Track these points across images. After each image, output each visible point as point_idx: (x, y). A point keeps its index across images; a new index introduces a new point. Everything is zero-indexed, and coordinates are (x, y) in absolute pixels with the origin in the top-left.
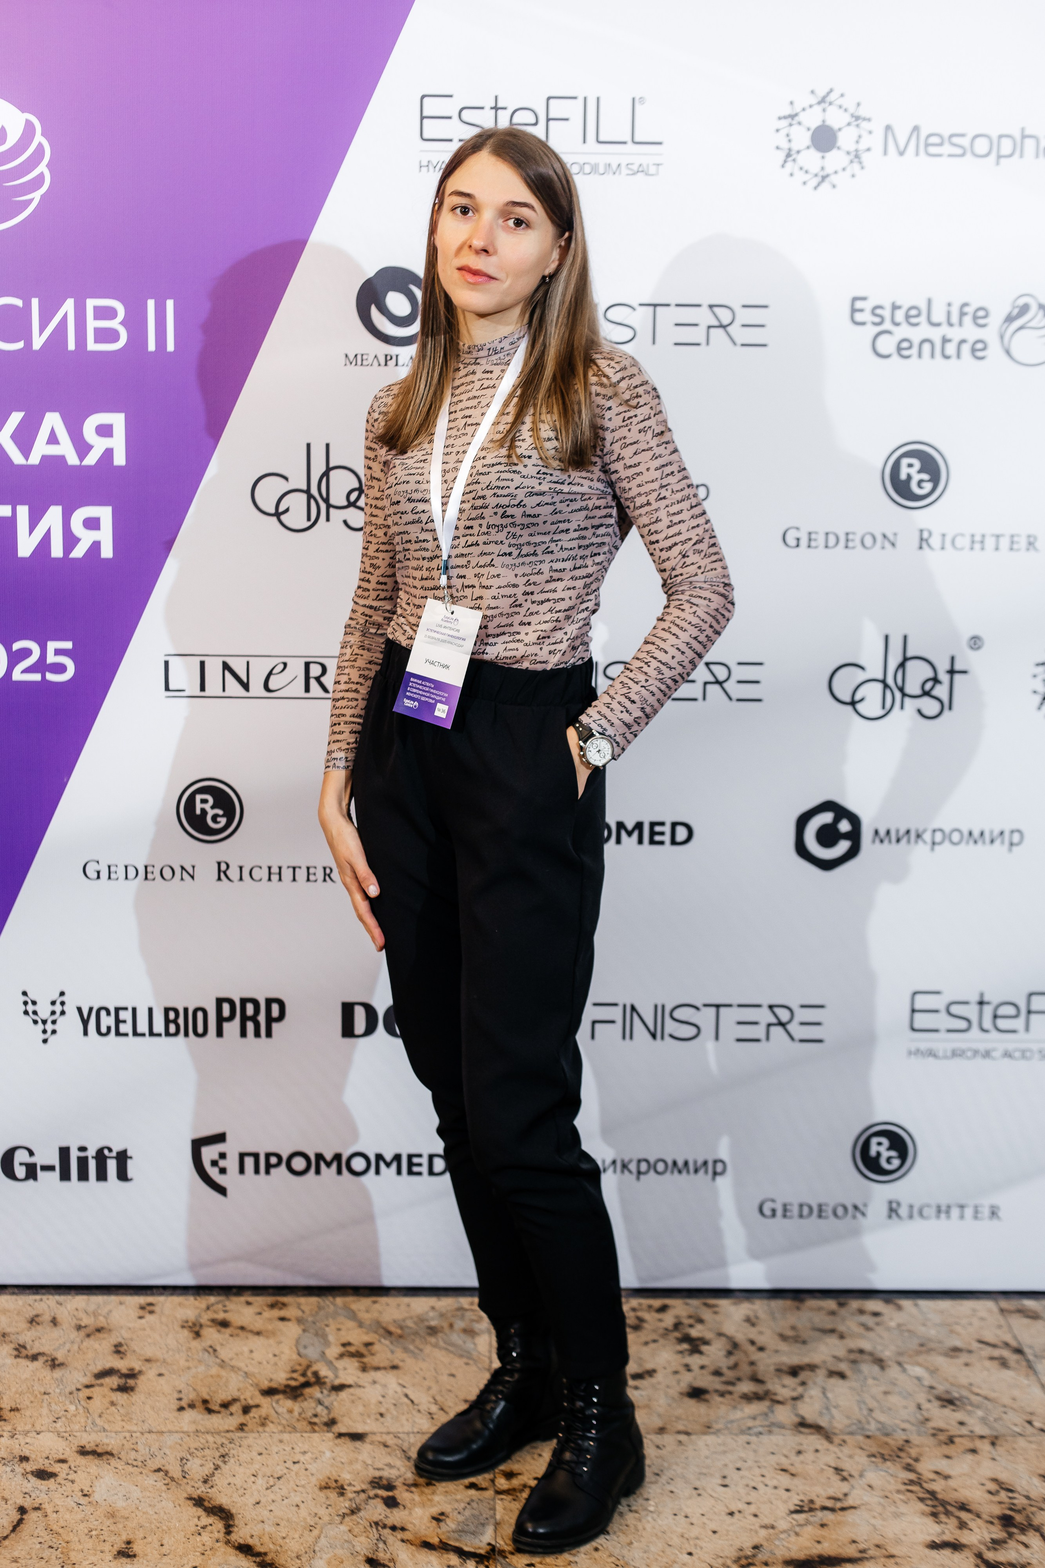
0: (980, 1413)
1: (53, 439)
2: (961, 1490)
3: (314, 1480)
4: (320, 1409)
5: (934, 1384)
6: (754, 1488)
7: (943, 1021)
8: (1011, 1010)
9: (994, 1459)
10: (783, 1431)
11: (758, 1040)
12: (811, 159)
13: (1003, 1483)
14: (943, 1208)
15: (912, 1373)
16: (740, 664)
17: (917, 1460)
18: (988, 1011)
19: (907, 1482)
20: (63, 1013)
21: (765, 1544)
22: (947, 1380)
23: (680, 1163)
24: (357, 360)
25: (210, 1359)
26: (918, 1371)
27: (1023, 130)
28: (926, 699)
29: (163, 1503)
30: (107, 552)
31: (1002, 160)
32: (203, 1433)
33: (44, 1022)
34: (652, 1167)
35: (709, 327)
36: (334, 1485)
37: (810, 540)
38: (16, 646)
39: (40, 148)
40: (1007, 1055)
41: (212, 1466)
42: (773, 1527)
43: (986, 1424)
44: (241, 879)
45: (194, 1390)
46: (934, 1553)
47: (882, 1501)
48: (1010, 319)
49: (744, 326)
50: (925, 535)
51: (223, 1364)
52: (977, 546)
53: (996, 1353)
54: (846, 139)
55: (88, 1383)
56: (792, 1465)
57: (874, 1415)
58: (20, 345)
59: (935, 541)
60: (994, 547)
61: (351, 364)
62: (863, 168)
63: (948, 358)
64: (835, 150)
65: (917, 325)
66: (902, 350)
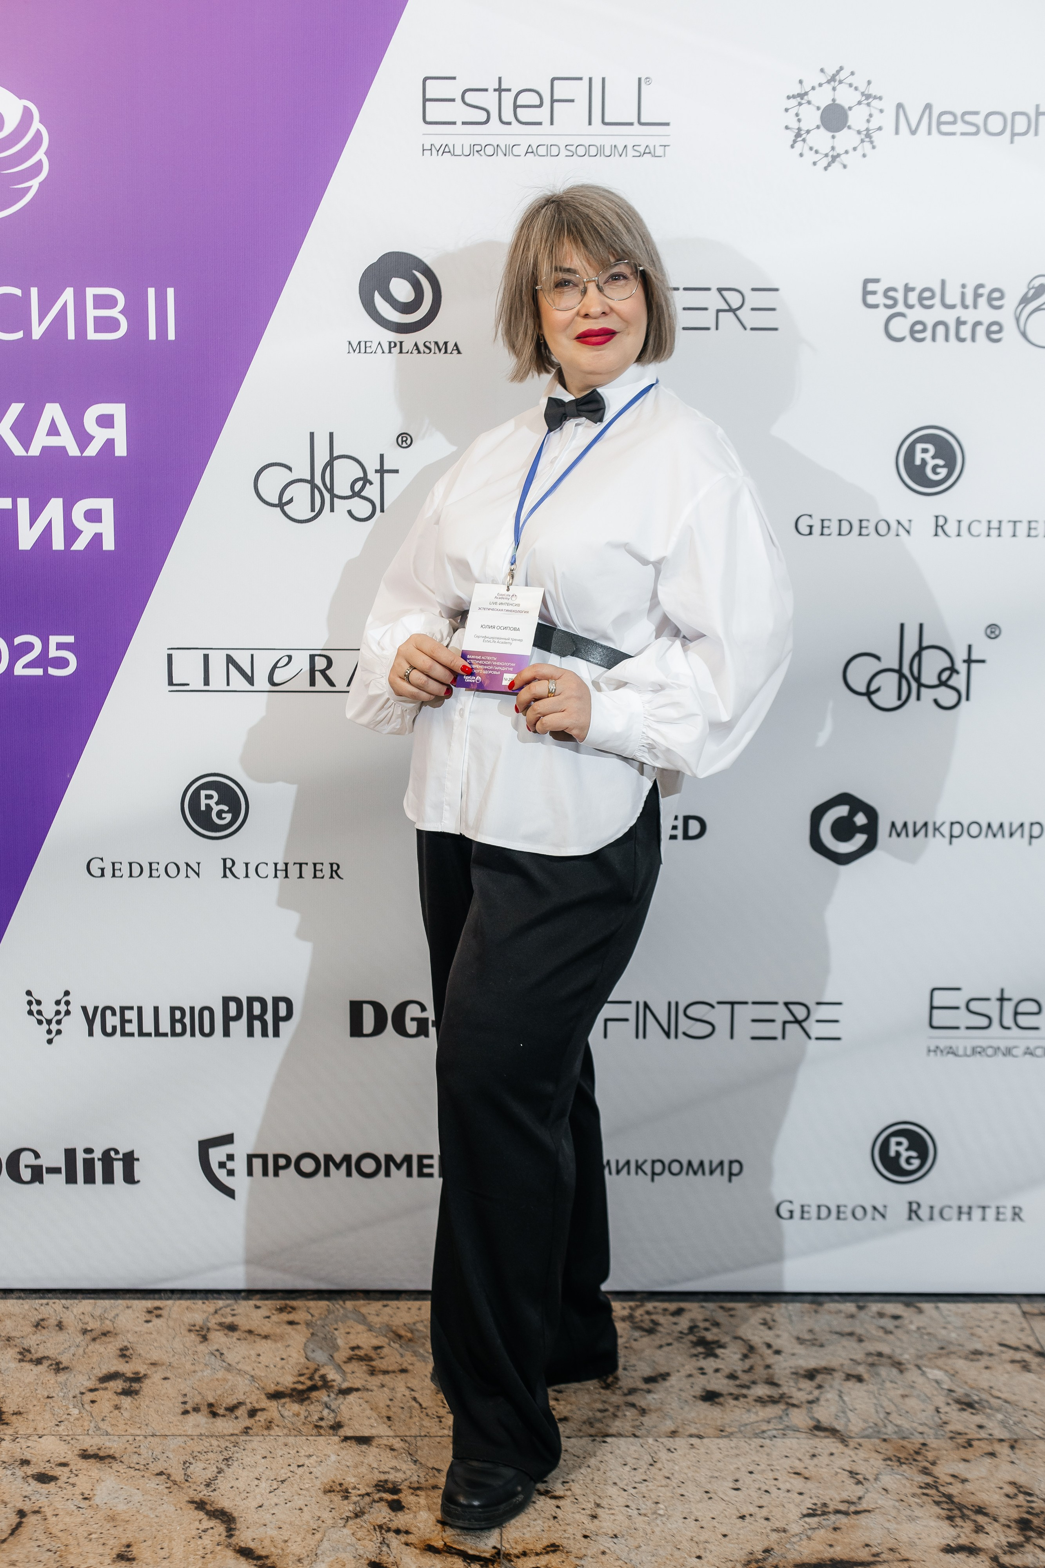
0: (1000, 1416)
1: (53, 431)
2: (978, 1493)
3: (318, 1483)
4: (326, 1412)
5: (954, 1387)
6: (766, 1491)
7: (963, 1018)
8: (1032, 1007)
9: (1013, 1462)
10: (798, 1434)
11: (775, 1038)
12: (821, 139)
13: (1021, 1487)
14: (965, 1209)
15: (930, 1376)
17: (934, 1463)
18: (1009, 1007)
19: (923, 1485)
20: (68, 1013)
21: (776, 1547)
22: (966, 1383)
23: (696, 1165)
24: (360, 347)
25: (216, 1362)
26: (938, 1374)
27: (1038, 106)
28: (943, 689)
29: (165, 1506)
30: (109, 544)
31: (1016, 138)
32: (207, 1436)
33: (49, 1022)
34: (667, 1167)
35: (718, 311)
36: (339, 1488)
37: (823, 527)
38: (18, 640)
39: (38, 136)
40: (1029, 1052)
41: (216, 1470)
42: (785, 1531)
43: (1005, 1427)
44: (247, 876)
45: (200, 1393)
46: (949, 1557)
47: (897, 1504)
48: (1025, 300)
49: (753, 309)
50: (941, 521)
51: (229, 1368)
52: (994, 533)
53: (1018, 1356)
54: (857, 118)
55: (93, 1387)
56: (806, 1468)
57: (891, 1418)
58: (20, 335)
59: (951, 528)
60: (1011, 533)
61: (354, 351)
62: (874, 147)
63: (963, 340)
64: (846, 129)
65: (930, 307)
66: (916, 332)
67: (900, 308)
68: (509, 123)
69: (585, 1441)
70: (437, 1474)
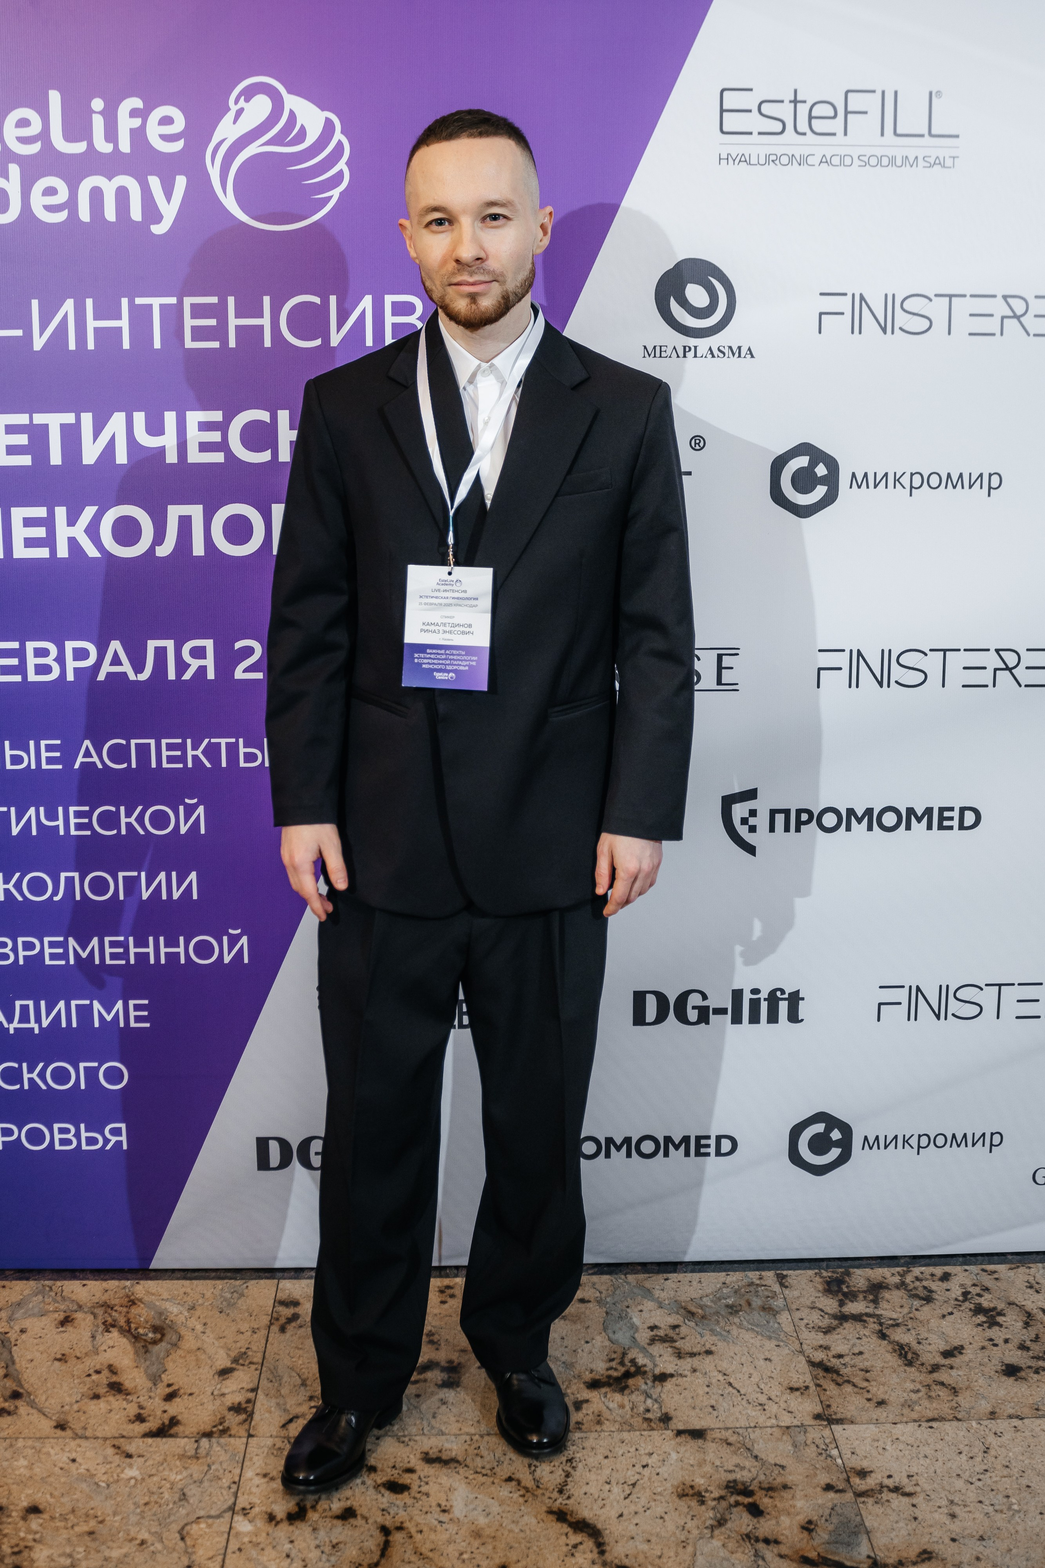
3: (668, 1485)
4: (649, 1402)
16: (1029, 650)
23: (959, 1137)
24: (655, 352)
29: (526, 1518)
34: (932, 1141)
35: (1003, 318)
36: (691, 1492)
39: (340, 144)
49: (1036, 316)
58: (319, 342)
61: (650, 356)
68: (804, 134)
69: (912, 1426)
70: (782, 1472)
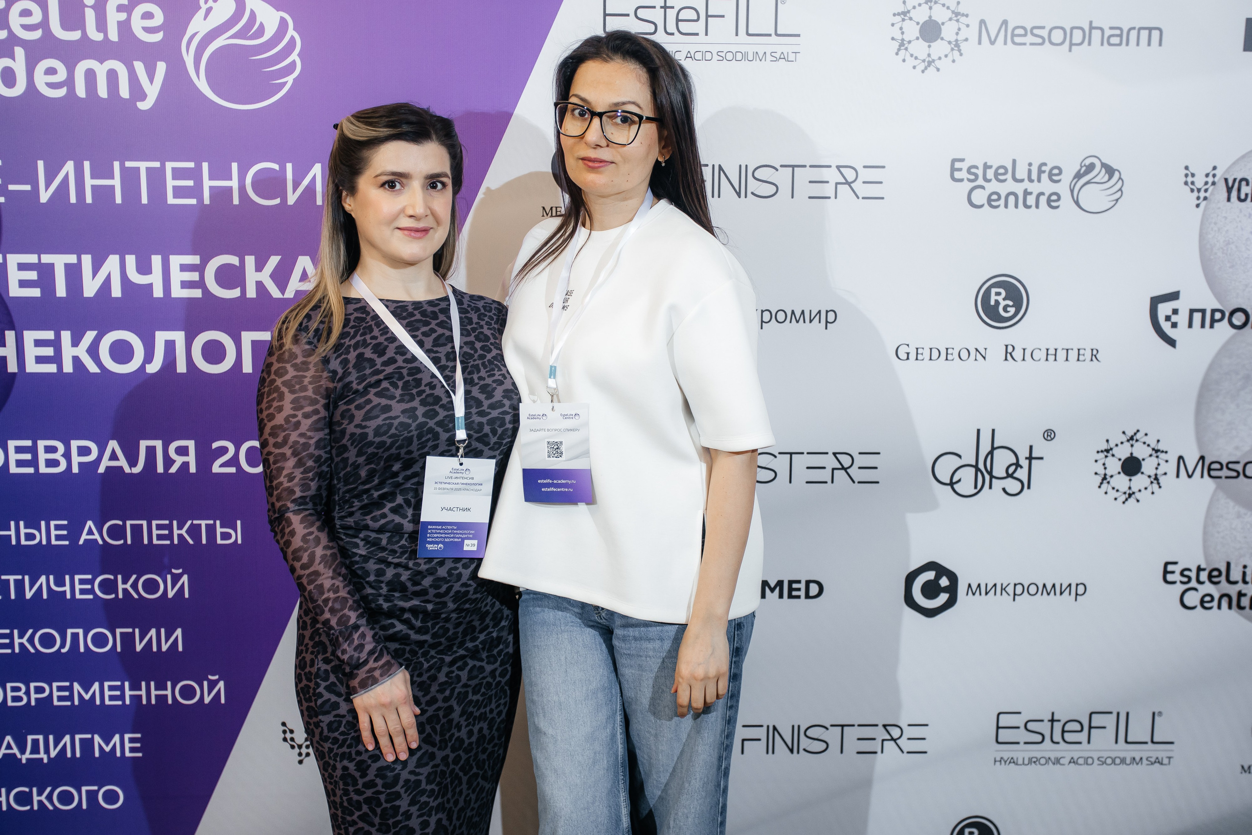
1: (304, 277)
7: (1022, 735)
8: (1076, 726)
11: (874, 753)
12: (920, 48)
16: (860, 453)
18: (1058, 727)
27: (1091, 22)
28: (1010, 479)
31: (1073, 47)
33: (300, 747)
35: (837, 184)
37: (917, 354)
39: (292, 39)
40: (1073, 761)
48: (1078, 176)
49: (864, 182)
50: (1010, 349)
52: (1051, 358)
54: (948, 31)
59: (1018, 354)
60: (1065, 359)
61: (547, 215)
62: (961, 55)
63: (1029, 207)
64: (939, 40)
65: (1005, 180)
66: (992, 201)
67: (980, 182)
68: (672, 34)
